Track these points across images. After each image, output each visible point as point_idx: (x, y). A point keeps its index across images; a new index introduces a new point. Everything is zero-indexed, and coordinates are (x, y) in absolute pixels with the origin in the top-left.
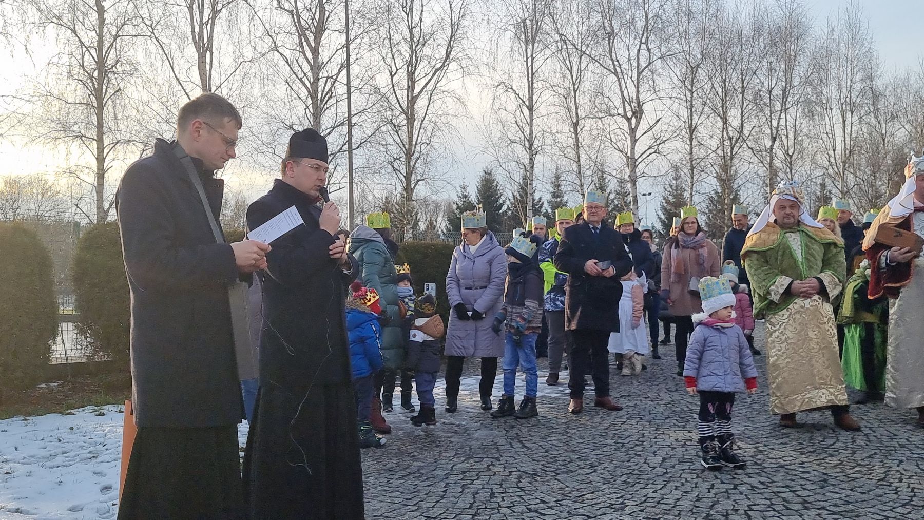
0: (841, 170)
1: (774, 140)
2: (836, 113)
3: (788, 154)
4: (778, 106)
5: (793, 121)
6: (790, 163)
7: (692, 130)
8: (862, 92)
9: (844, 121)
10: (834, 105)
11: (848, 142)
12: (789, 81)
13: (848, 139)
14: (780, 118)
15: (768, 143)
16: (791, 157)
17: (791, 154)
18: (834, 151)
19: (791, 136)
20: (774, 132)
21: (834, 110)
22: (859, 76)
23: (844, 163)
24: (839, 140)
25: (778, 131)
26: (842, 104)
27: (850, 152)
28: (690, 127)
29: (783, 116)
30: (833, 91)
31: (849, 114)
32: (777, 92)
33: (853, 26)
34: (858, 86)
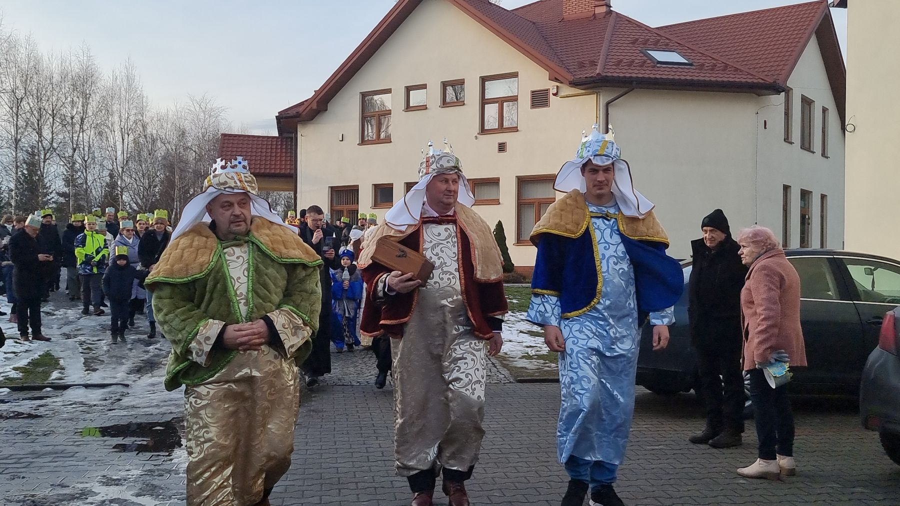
0: (120, 172)
1: (74, 150)
2: (118, 134)
3: (84, 160)
4: (77, 127)
5: (88, 140)
6: (86, 166)
7: (17, 141)
8: (135, 122)
9: (123, 140)
10: (117, 127)
11: (125, 155)
12: (85, 112)
13: (125, 152)
14: (78, 137)
15: (70, 151)
16: (86, 161)
17: (86, 159)
18: (116, 159)
19: (86, 149)
20: (75, 146)
21: (116, 133)
22: (134, 112)
23: (123, 168)
24: (119, 153)
25: (77, 145)
26: (122, 129)
27: (127, 161)
28: (16, 139)
29: (81, 134)
30: (116, 118)
31: (126, 136)
32: (77, 118)
33: (129, 79)
34: (132, 118)
